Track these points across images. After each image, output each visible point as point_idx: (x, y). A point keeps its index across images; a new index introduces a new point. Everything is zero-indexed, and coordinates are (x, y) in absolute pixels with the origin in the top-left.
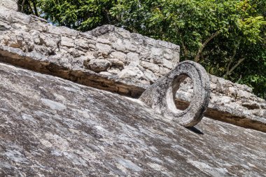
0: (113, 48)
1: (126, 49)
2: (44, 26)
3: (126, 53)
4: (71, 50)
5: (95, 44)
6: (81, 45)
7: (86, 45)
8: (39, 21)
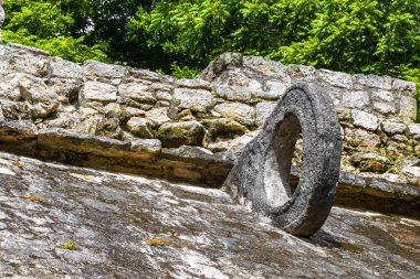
0: (218, 96)
1: (253, 96)
2: (41, 63)
3: (253, 104)
4: (109, 108)
5: (171, 92)
6: (134, 96)
7: (149, 95)
8: (29, 55)
